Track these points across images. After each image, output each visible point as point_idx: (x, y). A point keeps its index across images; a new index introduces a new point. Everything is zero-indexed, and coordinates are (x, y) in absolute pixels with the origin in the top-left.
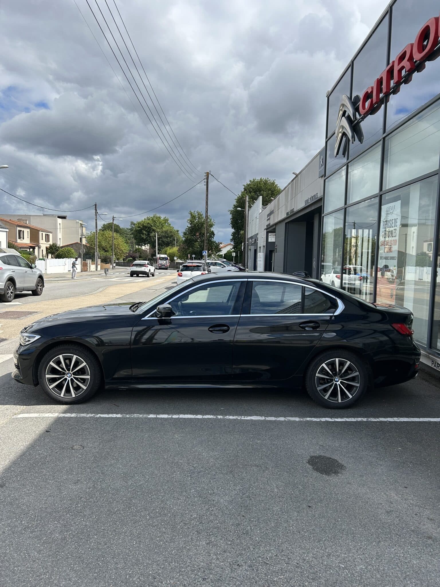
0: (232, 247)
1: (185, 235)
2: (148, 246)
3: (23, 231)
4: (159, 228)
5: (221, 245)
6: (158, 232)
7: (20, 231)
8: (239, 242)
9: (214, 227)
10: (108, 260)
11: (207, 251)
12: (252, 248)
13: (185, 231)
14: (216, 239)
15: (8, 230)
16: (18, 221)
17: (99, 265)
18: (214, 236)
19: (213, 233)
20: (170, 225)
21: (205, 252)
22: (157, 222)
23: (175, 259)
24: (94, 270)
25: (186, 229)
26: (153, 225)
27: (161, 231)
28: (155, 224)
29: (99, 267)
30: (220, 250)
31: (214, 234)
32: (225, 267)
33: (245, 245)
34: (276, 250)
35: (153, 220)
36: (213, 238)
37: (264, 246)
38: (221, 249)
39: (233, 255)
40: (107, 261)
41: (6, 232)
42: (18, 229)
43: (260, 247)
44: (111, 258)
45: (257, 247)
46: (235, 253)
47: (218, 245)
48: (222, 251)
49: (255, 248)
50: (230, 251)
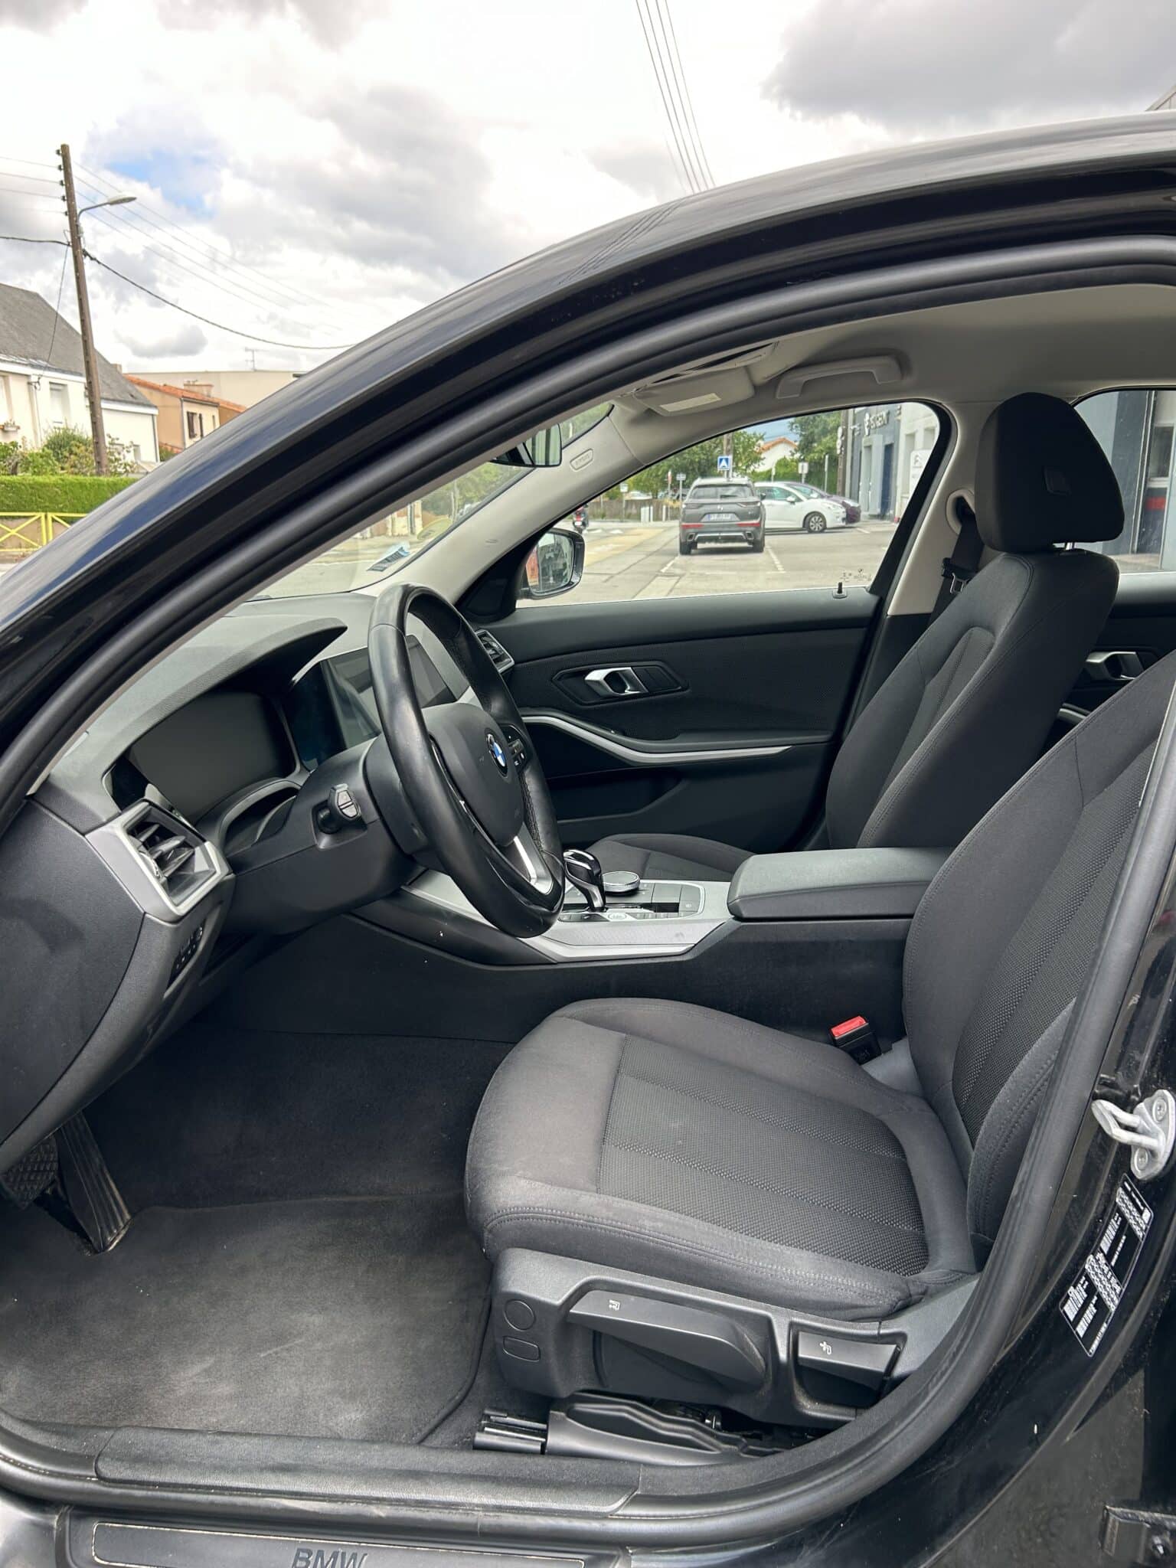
3: (200, 415)
5: (760, 441)
7: (191, 416)
8: (816, 431)
10: (442, 503)
11: (730, 457)
12: (878, 443)
15: (155, 412)
16: (187, 388)
17: (418, 516)
21: (727, 460)
23: (622, 490)
24: (406, 531)
29: (418, 522)
30: (757, 459)
32: (799, 500)
33: (845, 433)
38: (760, 453)
39: (800, 472)
40: (438, 507)
41: (153, 415)
42: (188, 408)
44: (449, 498)
45: (897, 437)
46: (806, 465)
47: (754, 443)
48: (764, 462)
49: (888, 442)
50: (789, 457)
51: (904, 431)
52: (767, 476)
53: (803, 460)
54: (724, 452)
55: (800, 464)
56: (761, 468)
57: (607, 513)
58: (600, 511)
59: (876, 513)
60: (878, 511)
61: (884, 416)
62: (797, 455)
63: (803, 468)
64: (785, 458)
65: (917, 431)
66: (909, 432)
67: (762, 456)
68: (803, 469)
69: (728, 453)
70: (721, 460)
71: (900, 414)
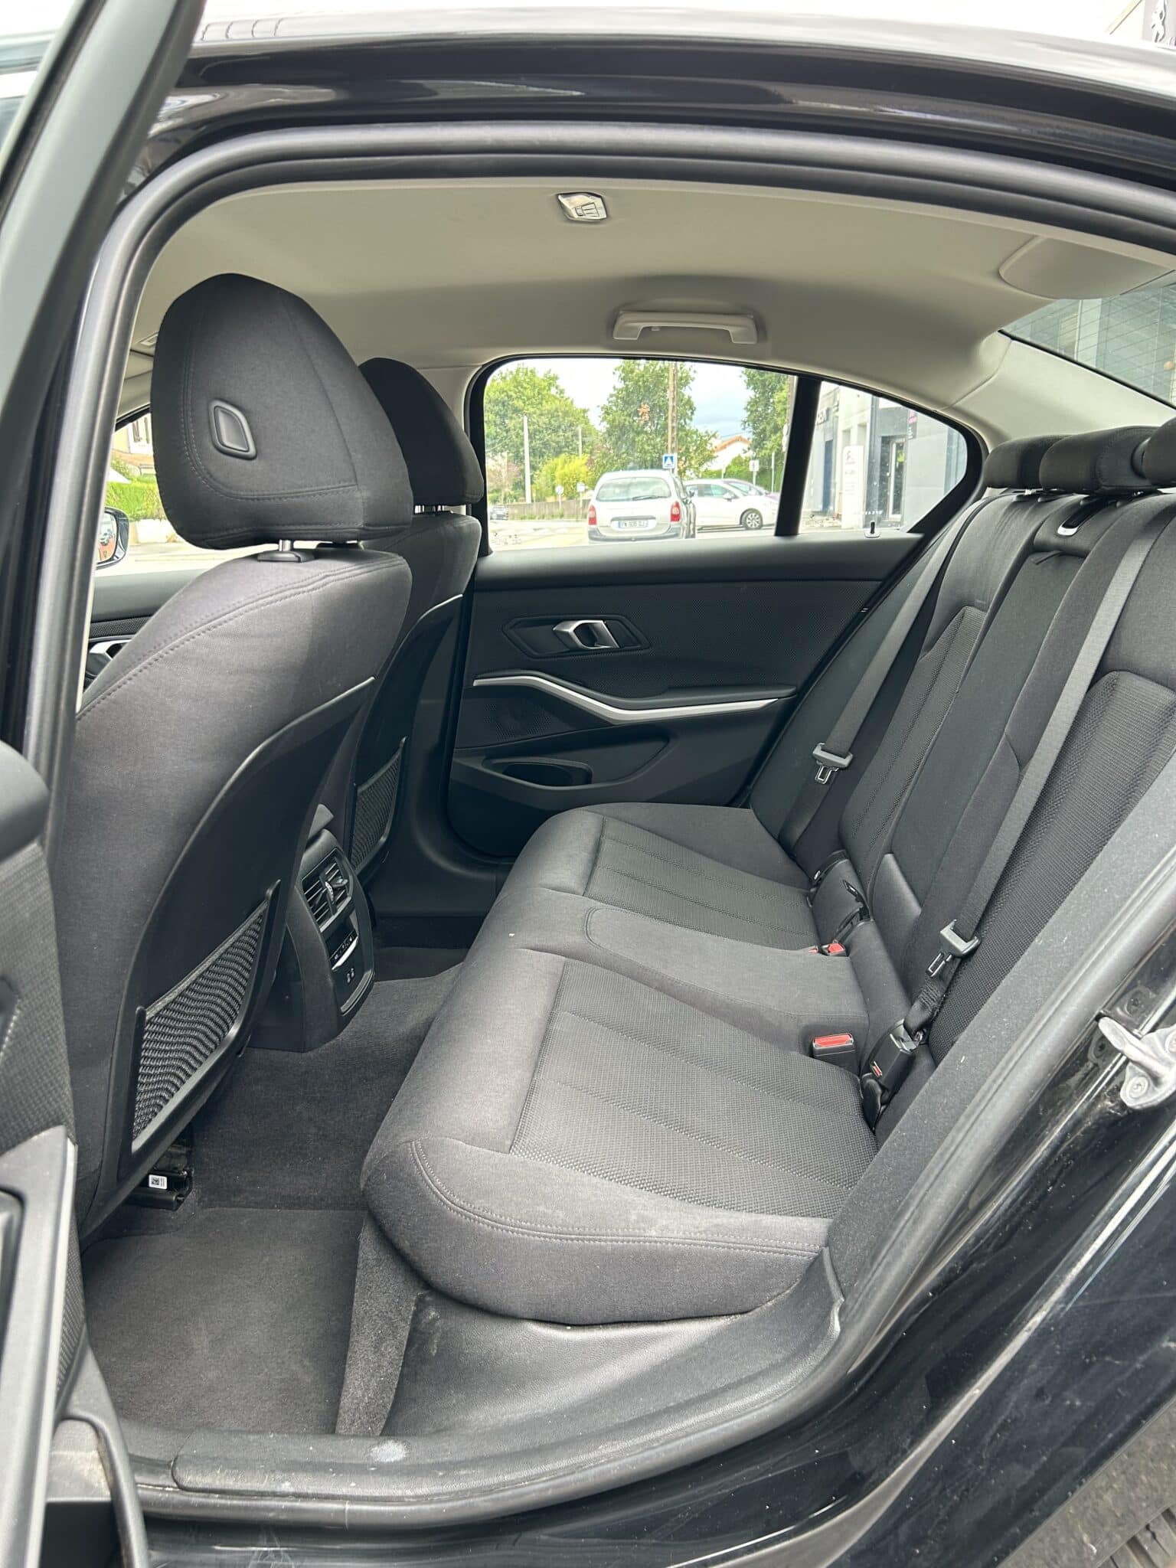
0: (746, 446)
1: (609, 414)
2: (503, 457)
4: (532, 403)
5: (713, 439)
6: (530, 415)
8: (768, 428)
9: (692, 384)
11: (677, 455)
13: (607, 403)
14: (697, 424)
18: (692, 413)
19: (689, 404)
20: (562, 392)
21: (672, 458)
22: (525, 385)
23: (579, 490)
25: (611, 396)
26: (514, 395)
27: (538, 412)
28: (519, 392)
30: (710, 458)
31: (693, 409)
32: (736, 497)
34: (914, 430)
35: (515, 379)
36: (691, 419)
37: (862, 426)
38: (713, 451)
39: (751, 469)
43: (847, 432)
45: (835, 434)
46: (757, 462)
47: (706, 441)
48: (716, 460)
49: (828, 440)
50: (743, 456)
51: (841, 427)
52: (718, 475)
53: (755, 458)
54: (669, 450)
55: (751, 462)
56: (713, 466)
57: (566, 513)
58: (559, 511)
59: (818, 510)
60: (820, 507)
61: (825, 412)
62: (751, 453)
63: (755, 467)
64: (739, 456)
65: (852, 427)
66: (845, 428)
67: (715, 455)
68: (754, 465)
69: (673, 450)
70: (666, 458)
71: (837, 410)
